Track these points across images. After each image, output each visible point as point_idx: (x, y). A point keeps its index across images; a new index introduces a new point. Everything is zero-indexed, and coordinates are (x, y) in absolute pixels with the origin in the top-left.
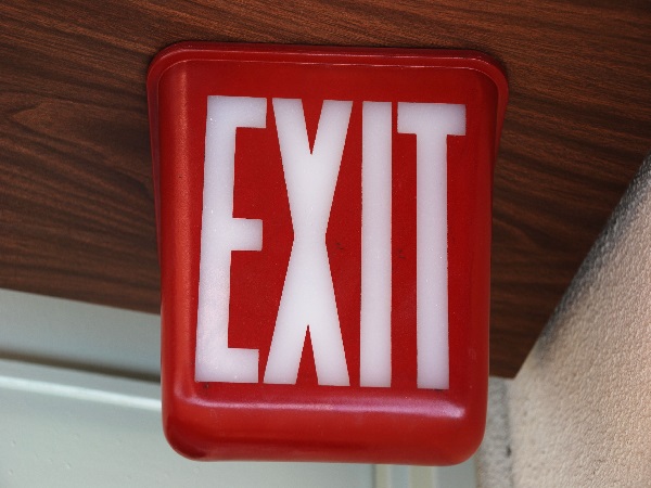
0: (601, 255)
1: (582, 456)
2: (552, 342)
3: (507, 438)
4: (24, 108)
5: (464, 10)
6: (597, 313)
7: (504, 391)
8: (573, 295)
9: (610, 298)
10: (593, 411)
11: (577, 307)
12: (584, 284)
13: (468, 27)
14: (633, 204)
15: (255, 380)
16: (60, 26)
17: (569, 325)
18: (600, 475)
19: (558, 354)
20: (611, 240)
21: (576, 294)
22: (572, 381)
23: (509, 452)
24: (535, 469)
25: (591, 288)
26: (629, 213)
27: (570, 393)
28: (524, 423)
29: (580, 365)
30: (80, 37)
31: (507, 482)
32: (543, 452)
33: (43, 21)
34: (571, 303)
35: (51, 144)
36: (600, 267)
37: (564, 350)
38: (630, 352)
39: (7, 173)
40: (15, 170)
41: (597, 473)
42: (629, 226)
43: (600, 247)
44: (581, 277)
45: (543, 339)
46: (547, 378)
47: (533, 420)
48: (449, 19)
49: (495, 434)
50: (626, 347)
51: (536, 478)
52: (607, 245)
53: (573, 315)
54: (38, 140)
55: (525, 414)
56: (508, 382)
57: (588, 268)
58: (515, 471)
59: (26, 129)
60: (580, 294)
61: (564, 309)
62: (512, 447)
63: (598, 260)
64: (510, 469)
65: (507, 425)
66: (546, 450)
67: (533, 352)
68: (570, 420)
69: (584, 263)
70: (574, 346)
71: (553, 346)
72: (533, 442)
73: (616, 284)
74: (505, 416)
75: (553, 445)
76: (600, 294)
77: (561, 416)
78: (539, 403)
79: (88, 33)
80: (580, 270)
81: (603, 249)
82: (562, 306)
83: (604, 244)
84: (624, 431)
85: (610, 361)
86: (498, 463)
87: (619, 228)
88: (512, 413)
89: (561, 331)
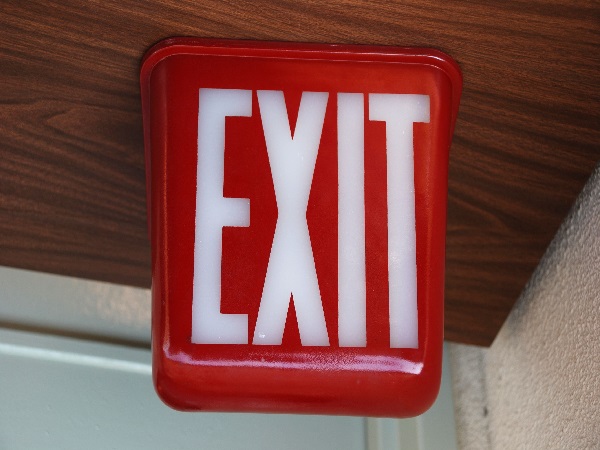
0: (567, 237)
1: (552, 416)
2: (523, 314)
3: (484, 399)
4: (57, 113)
5: (444, 22)
6: (563, 288)
7: (481, 358)
8: (542, 272)
9: (575, 275)
10: (561, 375)
11: (546, 283)
12: (552, 263)
13: (447, 36)
14: (595, 191)
15: (245, 341)
16: (88, 40)
17: (538, 300)
18: (568, 432)
19: (529, 325)
20: (576, 223)
21: (544, 272)
22: (542, 349)
23: (486, 412)
24: (509, 427)
25: (558, 267)
26: (591, 199)
27: (541, 359)
28: (499, 387)
29: (549, 335)
30: (104, 50)
31: (484, 439)
32: (517, 413)
33: (73, 37)
34: (540, 280)
35: (80, 144)
36: (566, 248)
37: (534, 322)
38: (594, 322)
39: (42, 171)
40: (49, 168)
41: (565, 430)
42: (591, 210)
43: (566, 229)
44: (549, 256)
45: (516, 311)
46: (519, 347)
47: (507, 384)
48: (431, 30)
49: (473, 396)
50: (590, 318)
51: (510, 435)
52: (572, 228)
53: (542, 290)
54: (69, 141)
55: (500, 378)
56: (484, 350)
57: (554, 249)
58: (491, 429)
59: (58, 132)
60: (548, 272)
61: (534, 285)
62: (489, 408)
63: (564, 241)
64: (487, 427)
65: (484, 388)
66: (519, 410)
67: (507, 323)
68: (541, 383)
69: (552, 244)
70: (543, 318)
71: (524, 319)
72: (507, 403)
73: (580, 263)
74: (483, 381)
75: (526, 406)
76: (566, 272)
77: (532, 380)
78: (512, 368)
79: (112, 46)
80: (548, 250)
81: (568, 232)
82: (532, 282)
83: (569, 227)
84: (589, 393)
85: (575, 331)
86: (476, 422)
87: (582, 213)
88: (488, 377)
89: (531, 305)
